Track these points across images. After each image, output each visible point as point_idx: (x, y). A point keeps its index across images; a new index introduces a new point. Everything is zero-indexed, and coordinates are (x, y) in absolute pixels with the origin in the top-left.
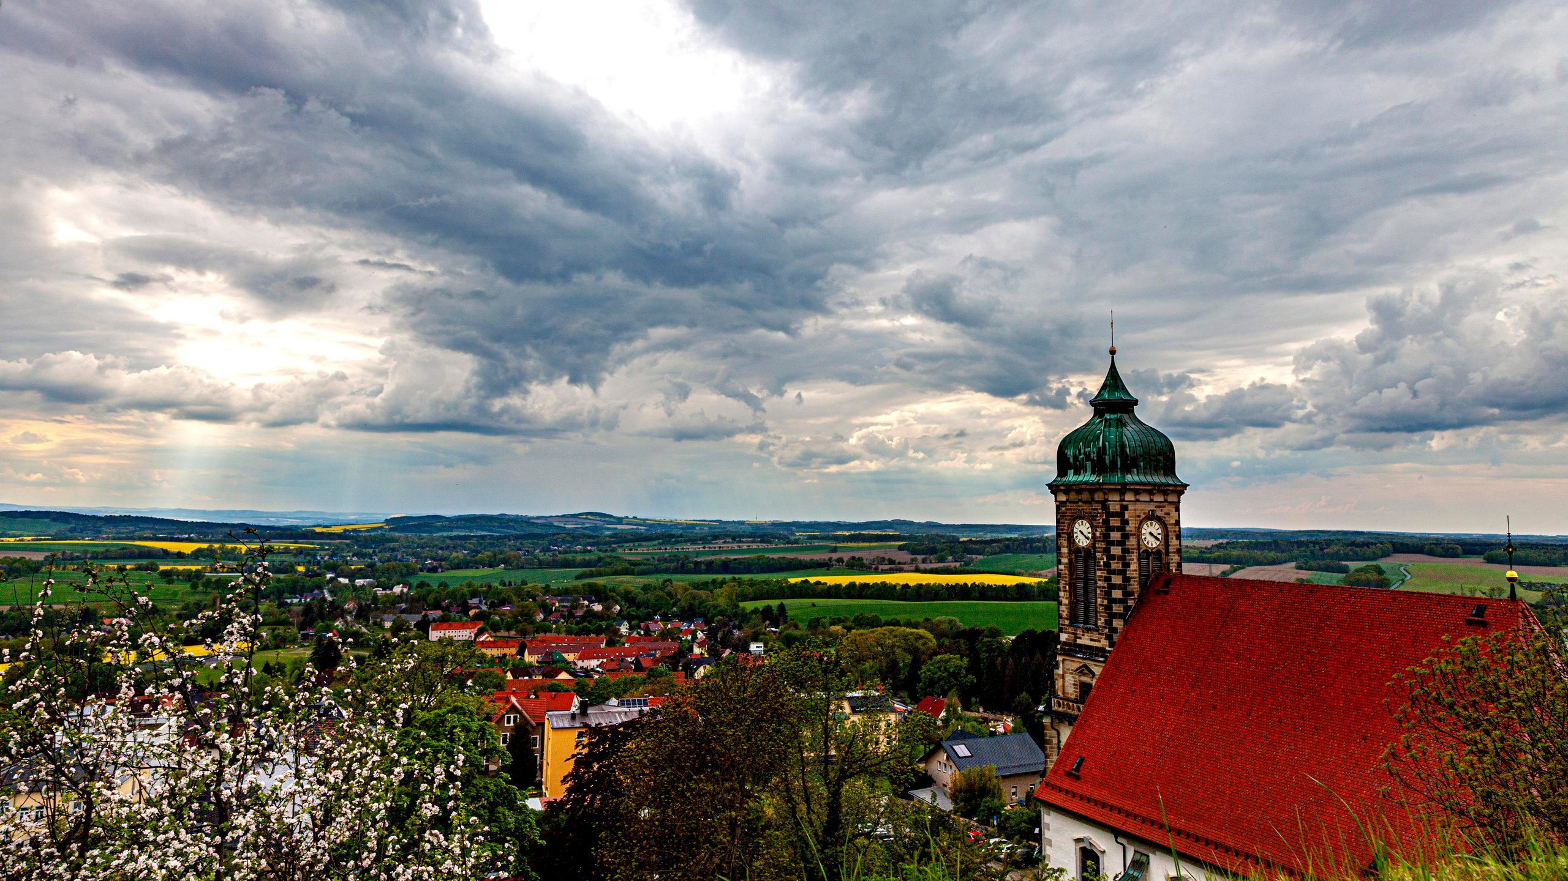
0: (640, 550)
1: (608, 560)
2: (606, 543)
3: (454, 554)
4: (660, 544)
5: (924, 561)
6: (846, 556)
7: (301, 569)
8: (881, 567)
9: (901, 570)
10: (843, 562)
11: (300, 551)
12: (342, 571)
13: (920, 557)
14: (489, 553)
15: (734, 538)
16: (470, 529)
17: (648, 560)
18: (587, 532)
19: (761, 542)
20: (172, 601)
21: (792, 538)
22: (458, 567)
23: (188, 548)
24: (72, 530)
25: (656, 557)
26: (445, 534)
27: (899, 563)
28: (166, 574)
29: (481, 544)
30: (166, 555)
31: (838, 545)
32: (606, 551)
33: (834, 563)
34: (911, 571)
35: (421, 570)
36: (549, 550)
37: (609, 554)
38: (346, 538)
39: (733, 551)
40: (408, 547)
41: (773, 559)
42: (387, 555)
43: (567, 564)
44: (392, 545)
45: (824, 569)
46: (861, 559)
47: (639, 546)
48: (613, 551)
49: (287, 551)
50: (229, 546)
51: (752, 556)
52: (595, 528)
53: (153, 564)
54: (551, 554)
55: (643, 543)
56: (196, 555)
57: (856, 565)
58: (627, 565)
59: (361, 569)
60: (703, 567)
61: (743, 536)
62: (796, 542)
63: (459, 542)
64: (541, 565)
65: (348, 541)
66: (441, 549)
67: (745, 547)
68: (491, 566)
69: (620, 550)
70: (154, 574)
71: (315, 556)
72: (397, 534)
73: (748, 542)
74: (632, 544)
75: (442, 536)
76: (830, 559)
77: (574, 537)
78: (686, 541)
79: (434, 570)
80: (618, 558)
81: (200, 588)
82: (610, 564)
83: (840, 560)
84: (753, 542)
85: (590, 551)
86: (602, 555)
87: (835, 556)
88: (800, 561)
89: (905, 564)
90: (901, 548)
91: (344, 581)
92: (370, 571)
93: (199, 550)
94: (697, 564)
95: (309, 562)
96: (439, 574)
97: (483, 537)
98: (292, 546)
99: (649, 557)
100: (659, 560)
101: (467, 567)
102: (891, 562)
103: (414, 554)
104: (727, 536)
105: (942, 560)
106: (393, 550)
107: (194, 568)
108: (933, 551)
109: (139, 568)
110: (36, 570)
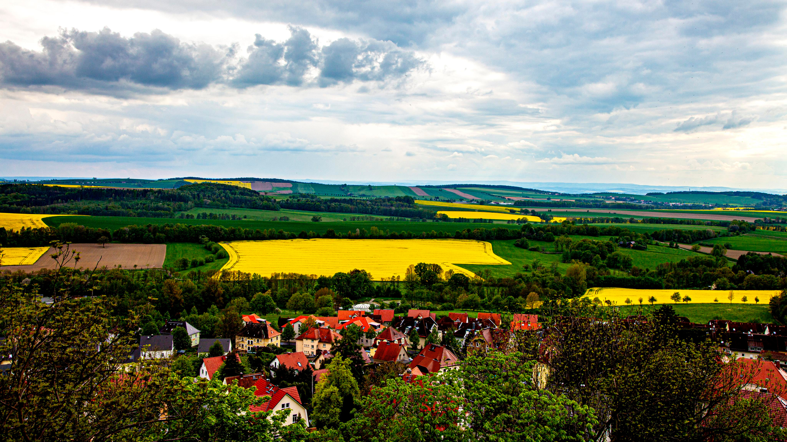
110: (754, 229)
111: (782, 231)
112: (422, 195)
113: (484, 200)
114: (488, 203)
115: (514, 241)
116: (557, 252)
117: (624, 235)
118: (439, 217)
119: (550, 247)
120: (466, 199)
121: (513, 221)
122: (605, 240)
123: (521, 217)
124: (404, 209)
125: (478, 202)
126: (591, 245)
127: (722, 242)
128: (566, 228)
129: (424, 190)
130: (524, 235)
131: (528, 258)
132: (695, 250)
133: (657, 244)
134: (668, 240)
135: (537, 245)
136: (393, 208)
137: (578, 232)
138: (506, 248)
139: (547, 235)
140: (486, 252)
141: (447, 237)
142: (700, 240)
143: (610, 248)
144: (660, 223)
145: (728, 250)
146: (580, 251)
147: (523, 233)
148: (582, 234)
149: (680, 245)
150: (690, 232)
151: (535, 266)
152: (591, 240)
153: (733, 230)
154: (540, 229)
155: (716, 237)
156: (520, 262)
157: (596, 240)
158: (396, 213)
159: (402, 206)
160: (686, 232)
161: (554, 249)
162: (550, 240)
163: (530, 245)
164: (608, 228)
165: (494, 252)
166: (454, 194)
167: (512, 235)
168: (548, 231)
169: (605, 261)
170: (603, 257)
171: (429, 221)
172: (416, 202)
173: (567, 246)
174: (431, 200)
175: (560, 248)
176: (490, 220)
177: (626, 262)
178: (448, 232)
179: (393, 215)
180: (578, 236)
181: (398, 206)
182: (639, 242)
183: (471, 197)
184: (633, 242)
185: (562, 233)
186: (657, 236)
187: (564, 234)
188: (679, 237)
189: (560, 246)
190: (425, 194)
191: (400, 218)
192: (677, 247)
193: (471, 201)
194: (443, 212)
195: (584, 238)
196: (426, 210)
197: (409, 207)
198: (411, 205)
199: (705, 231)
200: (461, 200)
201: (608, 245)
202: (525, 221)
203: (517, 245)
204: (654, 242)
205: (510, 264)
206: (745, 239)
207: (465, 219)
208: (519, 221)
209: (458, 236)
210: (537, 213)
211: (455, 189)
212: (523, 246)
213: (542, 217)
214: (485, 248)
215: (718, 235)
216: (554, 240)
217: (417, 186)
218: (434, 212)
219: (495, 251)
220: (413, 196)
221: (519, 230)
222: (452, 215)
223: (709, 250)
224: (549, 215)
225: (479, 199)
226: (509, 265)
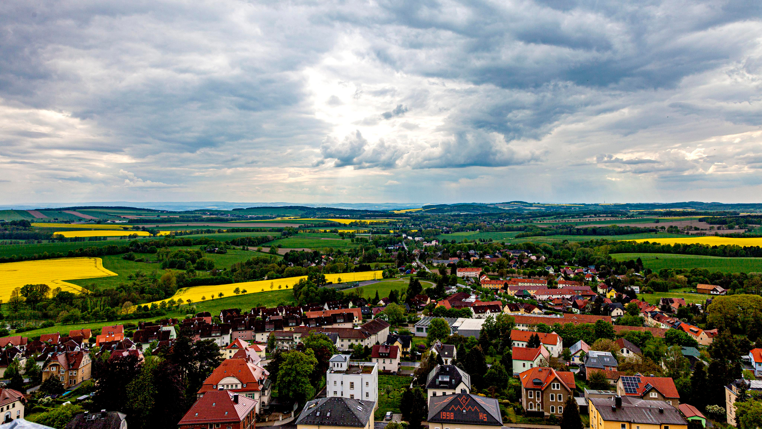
0: (545, 222)
1: (530, 228)
2: (526, 218)
3: (455, 225)
4: (555, 218)
5: (719, 228)
6: (667, 225)
7: (392, 231)
8: (690, 232)
9: (704, 235)
10: (665, 229)
11: (390, 223)
12: (409, 233)
13: (716, 226)
14: (472, 224)
15: (595, 215)
16: (460, 211)
17: (551, 227)
18: (516, 212)
19: (611, 217)
20: (344, 248)
21: (630, 214)
22: (458, 231)
23: (348, 222)
24: (306, 214)
25: (555, 226)
26: (449, 213)
27: (702, 230)
28: (342, 235)
29: (466, 219)
30: (340, 225)
31: (659, 218)
32: (528, 222)
33: (659, 229)
34: (713, 235)
35: (442, 233)
36: (499, 222)
37: (530, 224)
38: (408, 216)
39: (596, 222)
40: (434, 220)
41: (622, 227)
42: (426, 225)
43: (509, 229)
44: (427, 219)
45: (653, 234)
46: (676, 227)
47: (544, 219)
48: (531, 222)
49: (385, 223)
50: (363, 221)
51: (609, 225)
52: (519, 209)
53: (336, 230)
54: (500, 224)
55: (546, 218)
56: (351, 225)
57: (674, 231)
58: (540, 231)
59: (417, 233)
60: (582, 232)
61: (600, 213)
62: (632, 216)
63: (456, 218)
64: (497, 229)
65: (409, 218)
66: (449, 221)
67: (603, 220)
68: (473, 230)
69: (535, 222)
70: (337, 234)
71: (396, 225)
72: (429, 214)
73: (603, 217)
74: (540, 218)
75: (448, 215)
76: (656, 227)
77: (510, 215)
78: (569, 216)
79: (447, 232)
80: (535, 226)
81: (355, 242)
82: (531, 230)
83: (663, 228)
84: (606, 216)
85: (520, 223)
86: (527, 225)
87: (660, 225)
88: (639, 229)
89: (706, 230)
90: (700, 220)
91: (410, 238)
92: (420, 233)
93: (352, 223)
94: (578, 230)
95: (394, 229)
96: (450, 235)
97: (467, 215)
98: (387, 221)
99: (551, 225)
100: (556, 228)
101: (462, 231)
102: (696, 229)
103: (437, 224)
104: (592, 213)
105: (731, 228)
106: (428, 222)
107: (351, 231)
108: (724, 222)
109: (331, 232)
110: (297, 233)
111: (314, 232)
112: (41, 217)
113: (102, 220)
114: (105, 222)
115: (123, 255)
116: (159, 261)
117: (211, 244)
118: (55, 237)
119: (153, 257)
120: (84, 219)
121: (125, 237)
122: (196, 248)
123: (132, 233)
124: (19, 232)
125: (95, 221)
126: (185, 254)
127: (277, 243)
128: (166, 242)
129: (44, 213)
130: (131, 249)
131: (134, 268)
132: (259, 251)
133: (234, 249)
134: (241, 245)
135: (143, 256)
136: (7, 232)
137: (176, 244)
138: (116, 261)
139: (151, 248)
140: (96, 267)
141: (59, 257)
142: (263, 243)
143: (199, 255)
144: (239, 232)
145: (279, 249)
146: (176, 259)
147: (131, 248)
148: (179, 245)
149: (249, 248)
150: (257, 238)
151: (137, 275)
152: (185, 250)
153: (284, 234)
154: (146, 244)
155: (273, 240)
156: (126, 273)
157: (190, 249)
158: (10, 237)
159: (17, 229)
160: (254, 239)
161: (156, 259)
162: (153, 252)
163: (136, 257)
164: (199, 239)
165: (103, 266)
166: (74, 215)
167: (121, 250)
168: (152, 245)
169: (195, 265)
170: (193, 262)
171: (45, 242)
172: (32, 225)
173: (167, 256)
174: (49, 222)
175: (161, 258)
176: (104, 237)
177: (210, 265)
178: (60, 252)
179: (6, 238)
180: (176, 247)
181: (13, 229)
182: (221, 248)
183: (89, 217)
184: (217, 249)
185: (163, 245)
186: (234, 243)
187: (164, 246)
188: (250, 242)
189: (161, 256)
190: (45, 217)
191: (13, 241)
192: (247, 250)
193: (90, 221)
194: (59, 233)
195: (180, 248)
196: (43, 232)
197: (25, 230)
198: (27, 228)
199: (266, 237)
200: (80, 220)
201: (198, 253)
202: (135, 236)
203: (125, 258)
204: (232, 247)
205: (117, 275)
206: (292, 239)
207: (81, 238)
208: (130, 237)
209: (71, 255)
210: (147, 228)
211: (75, 211)
212: (131, 258)
213: (151, 232)
214: (96, 263)
215: (275, 238)
216: (156, 252)
217: (36, 210)
218: (50, 233)
219: (105, 265)
220: (29, 220)
221: (128, 246)
222: (67, 235)
223: (268, 250)
224: (156, 230)
225: (97, 219)
226: (115, 276)
